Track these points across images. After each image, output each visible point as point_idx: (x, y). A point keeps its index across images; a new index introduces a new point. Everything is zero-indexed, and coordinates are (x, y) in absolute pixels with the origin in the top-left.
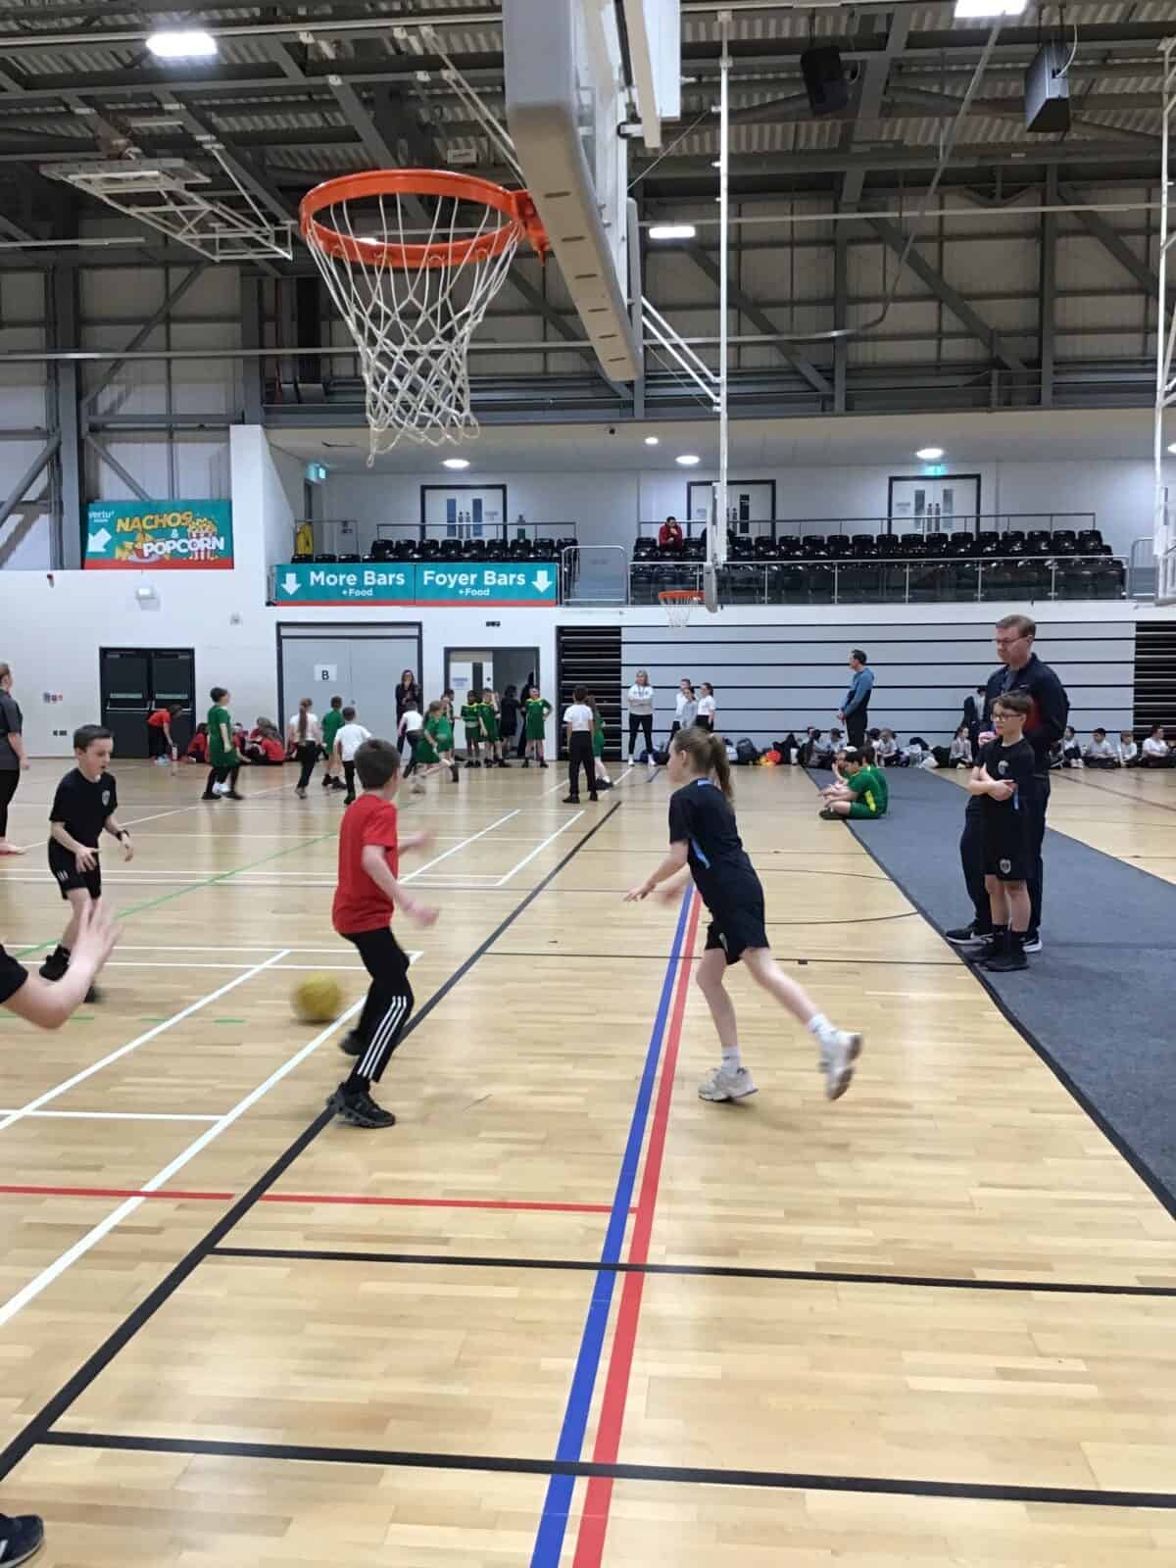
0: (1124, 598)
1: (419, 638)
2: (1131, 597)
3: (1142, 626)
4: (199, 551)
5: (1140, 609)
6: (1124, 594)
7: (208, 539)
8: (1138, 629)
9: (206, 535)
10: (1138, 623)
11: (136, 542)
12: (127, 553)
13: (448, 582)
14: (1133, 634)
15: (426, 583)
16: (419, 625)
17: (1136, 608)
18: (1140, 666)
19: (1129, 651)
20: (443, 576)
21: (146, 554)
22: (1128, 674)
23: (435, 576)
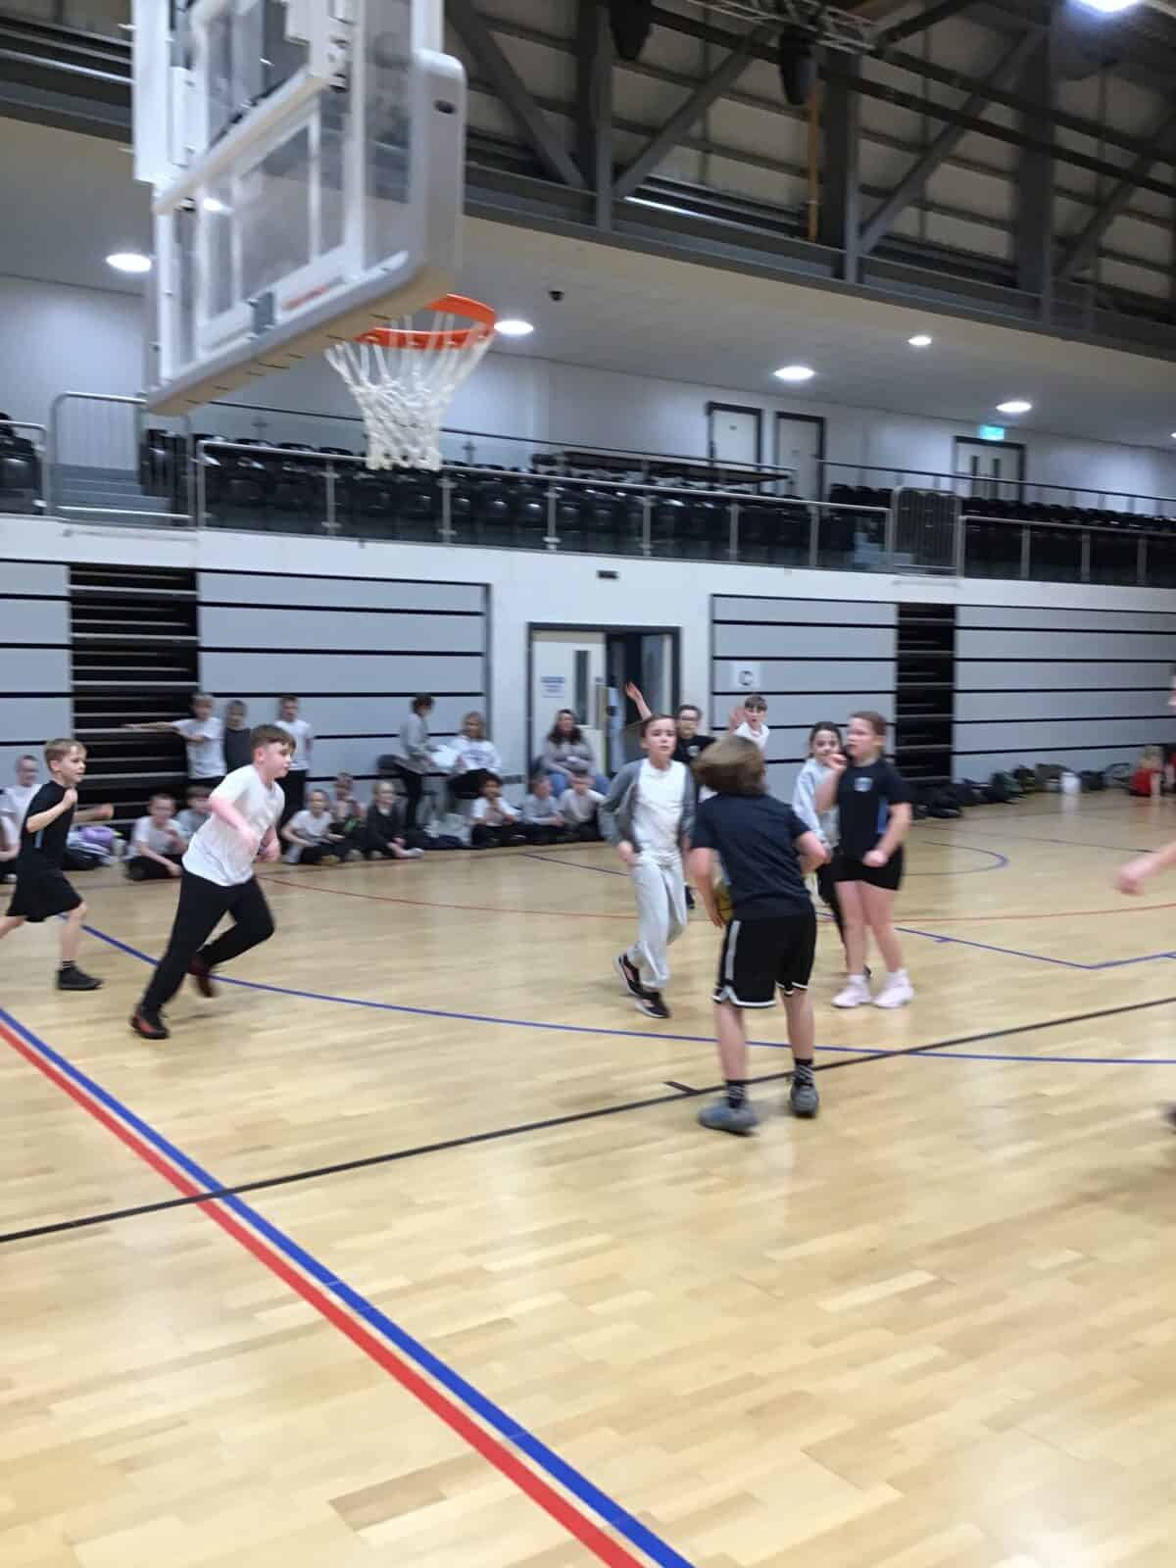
0: (39, 512)
2: (56, 513)
3: (80, 572)
5: (75, 537)
6: (40, 503)
8: (74, 580)
10: (73, 566)
14: (64, 588)
17: (67, 534)
18: (82, 655)
19: (56, 622)
22: (58, 671)
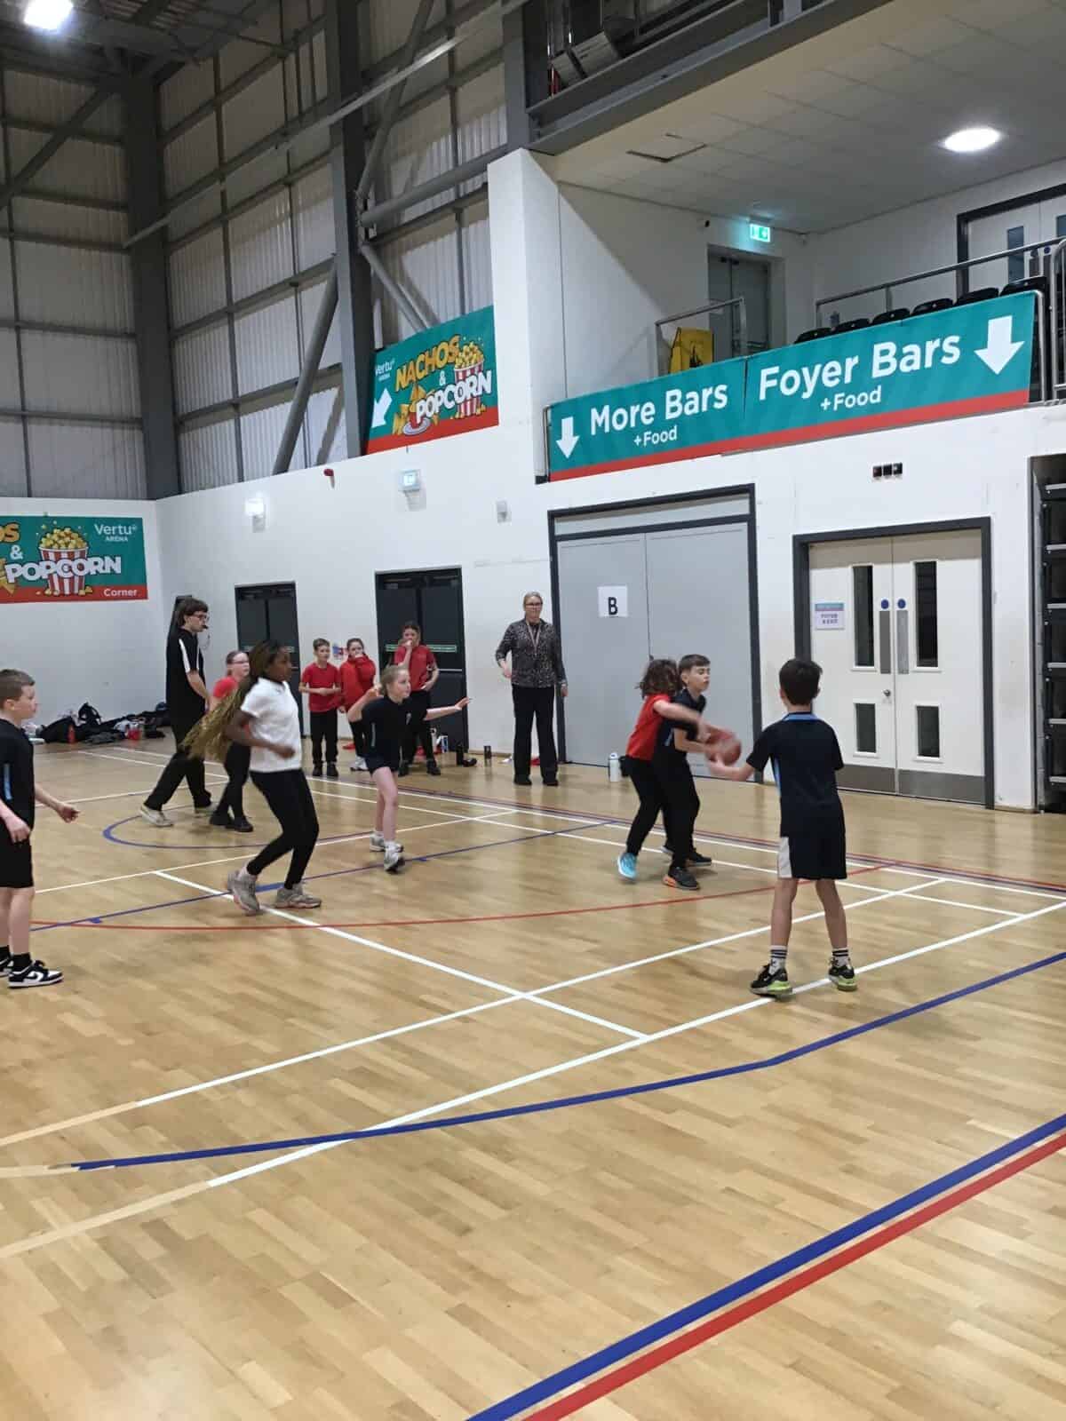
1: (750, 519)
4: (465, 401)
7: (473, 378)
9: (472, 374)
11: (411, 404)
12: (402, 423)
13: (803, 387)
15: (762, 396)
16: (747, 491)
20: (793, 373)
21: (419, 421)
23: (778, 377)
